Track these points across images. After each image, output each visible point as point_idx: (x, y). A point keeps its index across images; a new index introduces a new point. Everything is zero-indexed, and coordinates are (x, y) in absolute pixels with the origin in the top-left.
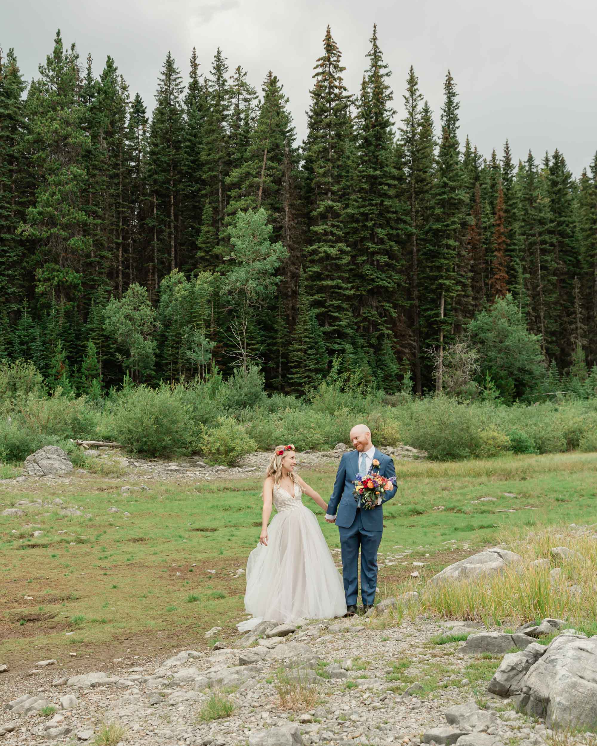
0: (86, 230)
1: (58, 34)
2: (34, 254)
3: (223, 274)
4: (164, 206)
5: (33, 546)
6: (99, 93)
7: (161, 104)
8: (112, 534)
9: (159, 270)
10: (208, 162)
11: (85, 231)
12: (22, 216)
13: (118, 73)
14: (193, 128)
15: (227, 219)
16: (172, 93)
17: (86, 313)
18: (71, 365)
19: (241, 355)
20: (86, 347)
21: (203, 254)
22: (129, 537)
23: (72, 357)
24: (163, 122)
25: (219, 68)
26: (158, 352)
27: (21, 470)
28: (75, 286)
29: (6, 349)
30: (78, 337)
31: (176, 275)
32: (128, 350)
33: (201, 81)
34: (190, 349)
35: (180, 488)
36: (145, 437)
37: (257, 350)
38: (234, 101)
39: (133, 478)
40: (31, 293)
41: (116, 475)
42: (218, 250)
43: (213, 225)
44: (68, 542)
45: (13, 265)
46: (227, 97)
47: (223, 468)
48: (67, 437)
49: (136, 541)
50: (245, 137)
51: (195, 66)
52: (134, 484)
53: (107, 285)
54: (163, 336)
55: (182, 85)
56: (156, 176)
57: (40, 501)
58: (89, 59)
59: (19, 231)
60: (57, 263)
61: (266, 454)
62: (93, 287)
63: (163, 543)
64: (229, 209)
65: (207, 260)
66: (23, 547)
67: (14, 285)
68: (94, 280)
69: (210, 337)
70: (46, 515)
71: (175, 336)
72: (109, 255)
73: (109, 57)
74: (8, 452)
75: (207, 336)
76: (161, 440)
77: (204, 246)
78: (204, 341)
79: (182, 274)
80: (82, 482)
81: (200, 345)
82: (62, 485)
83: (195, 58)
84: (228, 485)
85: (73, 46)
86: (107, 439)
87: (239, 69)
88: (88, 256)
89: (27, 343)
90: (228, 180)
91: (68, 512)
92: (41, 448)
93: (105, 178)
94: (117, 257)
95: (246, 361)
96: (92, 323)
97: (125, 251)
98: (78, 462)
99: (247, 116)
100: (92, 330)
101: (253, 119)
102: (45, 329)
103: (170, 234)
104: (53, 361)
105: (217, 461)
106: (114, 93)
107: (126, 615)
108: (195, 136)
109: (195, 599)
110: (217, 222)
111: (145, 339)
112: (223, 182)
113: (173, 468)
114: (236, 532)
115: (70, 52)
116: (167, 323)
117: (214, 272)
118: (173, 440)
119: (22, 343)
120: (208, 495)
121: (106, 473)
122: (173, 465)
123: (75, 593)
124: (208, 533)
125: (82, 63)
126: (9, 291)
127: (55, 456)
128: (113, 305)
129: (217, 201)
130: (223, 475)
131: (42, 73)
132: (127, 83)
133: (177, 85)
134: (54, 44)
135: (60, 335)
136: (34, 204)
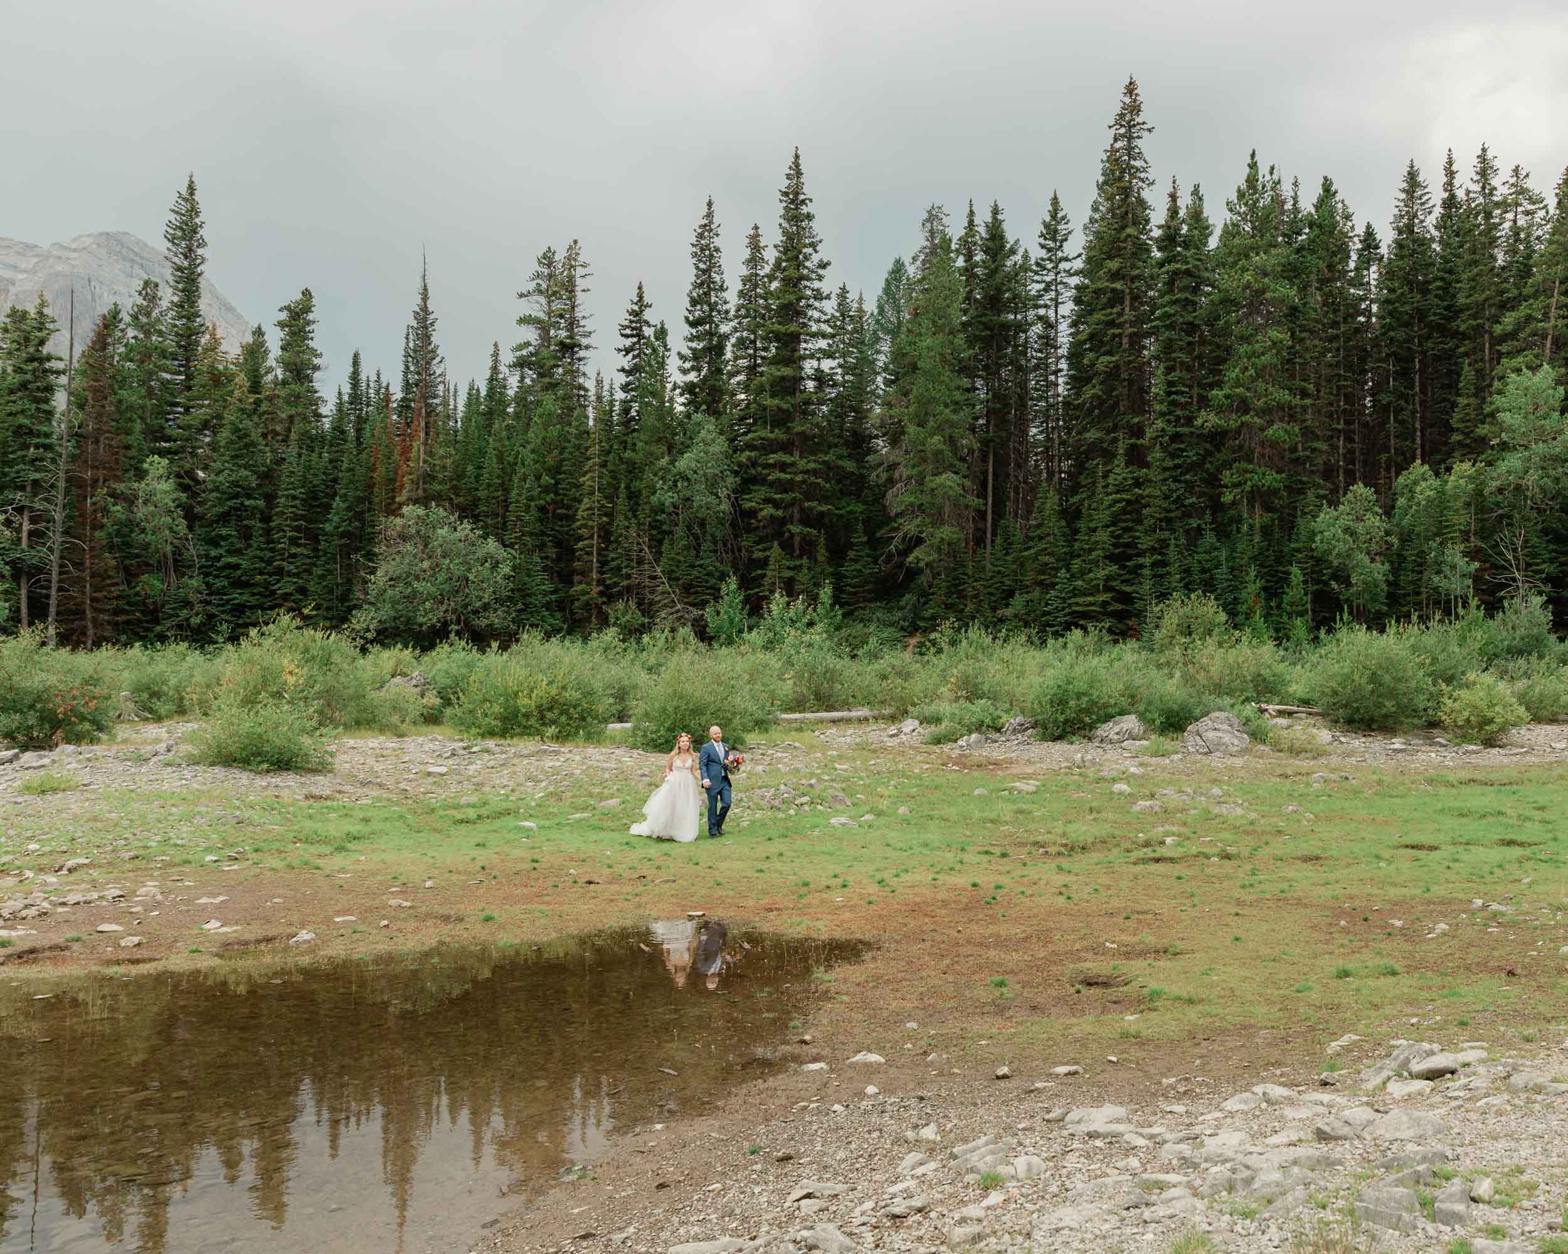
0: (1290, 414)
1: (1253, 155)
2: (1219, 451)
3: (1490, 464)
4: (1404, 374)
5: (1157, 860)
6: (1310, 228)
7: (1400, 232)
8: (1279, 847)
9: (1397, 464)
10: (1468, 307)
11: (1291, 416)
12: (1204, 402)
13: (1338, 197)
14: (1447, 261)
15: (1497, 384)
16: (1415, 216)
17: (1289, 526)
18: (1268, 599)
19: (1514, 580)
20: (1290, 574)
21: (1460, 437)
22: (1299, 854)
23: (1270, 588)
24: (1402, 257)
25: (1485, 170)
26: (1391, 578)
27: (1177, 744)
28: (1274, 492)
29: (1182, 579)
30: (1278, 561)
31: (1419, 468)
32: (1349, 577)
33: (1460, 194)
34: (1438, 572)
35: (1401, 778)
36: (1356, 701)
37: (1541, 572)
38: (1510, 216)
39: (1335, 761)
40: (1217, 507)
41: (1309, 755)
42: (1483, 430)
43: (1476, 395)
44: (1207, 857)
45: (1190, 468)
46: (1498, 212)
47: (1474, 748)
48: (1247, 700)
49: (1307, 859)
50: (1526, 265)
51: (1450, 174)
52: (1333, 770)
53: (1319, 486)
54: (1400, 555)
55: (1431, 203)
56: (1392, 334)
57: (1189, 790)
58: (1296, 184)
59: (1198, 422)
60: (1251, 461)
61: (1549, 727)
62: (1302, 492)
63: (1348, 865)
64: (1499, 370)
65: (1466, 446)
66: (1144, 861)
67: (1192, 494)
68: (1301, 482)
69: (1472, 555)
70: (1193, 812)
71: (1417, 555)
72: (1322, 446)
73: (1326, 179)
74: (1163, 719)
75: (1465, 554)
76: (1380, 705)
77: (1461, 425)
78: (1461, 562)
79: (1426, 467)
80: (1260, 764)
81: (1453, 567)
82: (1231, 768)
83: (1450, 162)
84: (1479, 776)
85: (1272, 168)
86: (1306, 702)
87: (1516, 171)
88: (1294, 449)
89: (1210, 570)
90: (1498, 329)
91: (1223, 810)
92: (1206, 714)
93: (1316, 342)
94: (1334, 448)
95: (1523, 588)
96: (1297, 541)
97: (1349, 439)
98: (1257, 736)
99: (1529, 235)
100: (1298, 550)
101: (1538, 238)
102: (1233, 551)
103: (1414, 412)
104: (1244, 595)
105: (1465, 738)
106: (1335, 225)
107: (1227, 993)
108: (1450, 272)
109: (1346, 974)
110: (1482, 391)
111: (1373, 561)
112: (1491, 333)
113: (1397, 746)
114: (1464, 856)
115: (1268, 177)
116: (1406, 538)
117: (1475, 461)
118: (1398, 705)
119: (1203, 571)
120: (1443, 790)
121: (1296, 751)
122: (1398, 743)
123: (1178, 943)
124: (1421, 854)
125: (1287, 190)
126: (1187, 502)
127: (1225, 727)
128: (1326, 515)
129: (1482, 360)
130: (1473, 759)
131: (1231, 210)
132: (1350, 210)
133: (1422, 204)
134: (1248, 170)
135: (1254, 559)
136: (1219, 384)
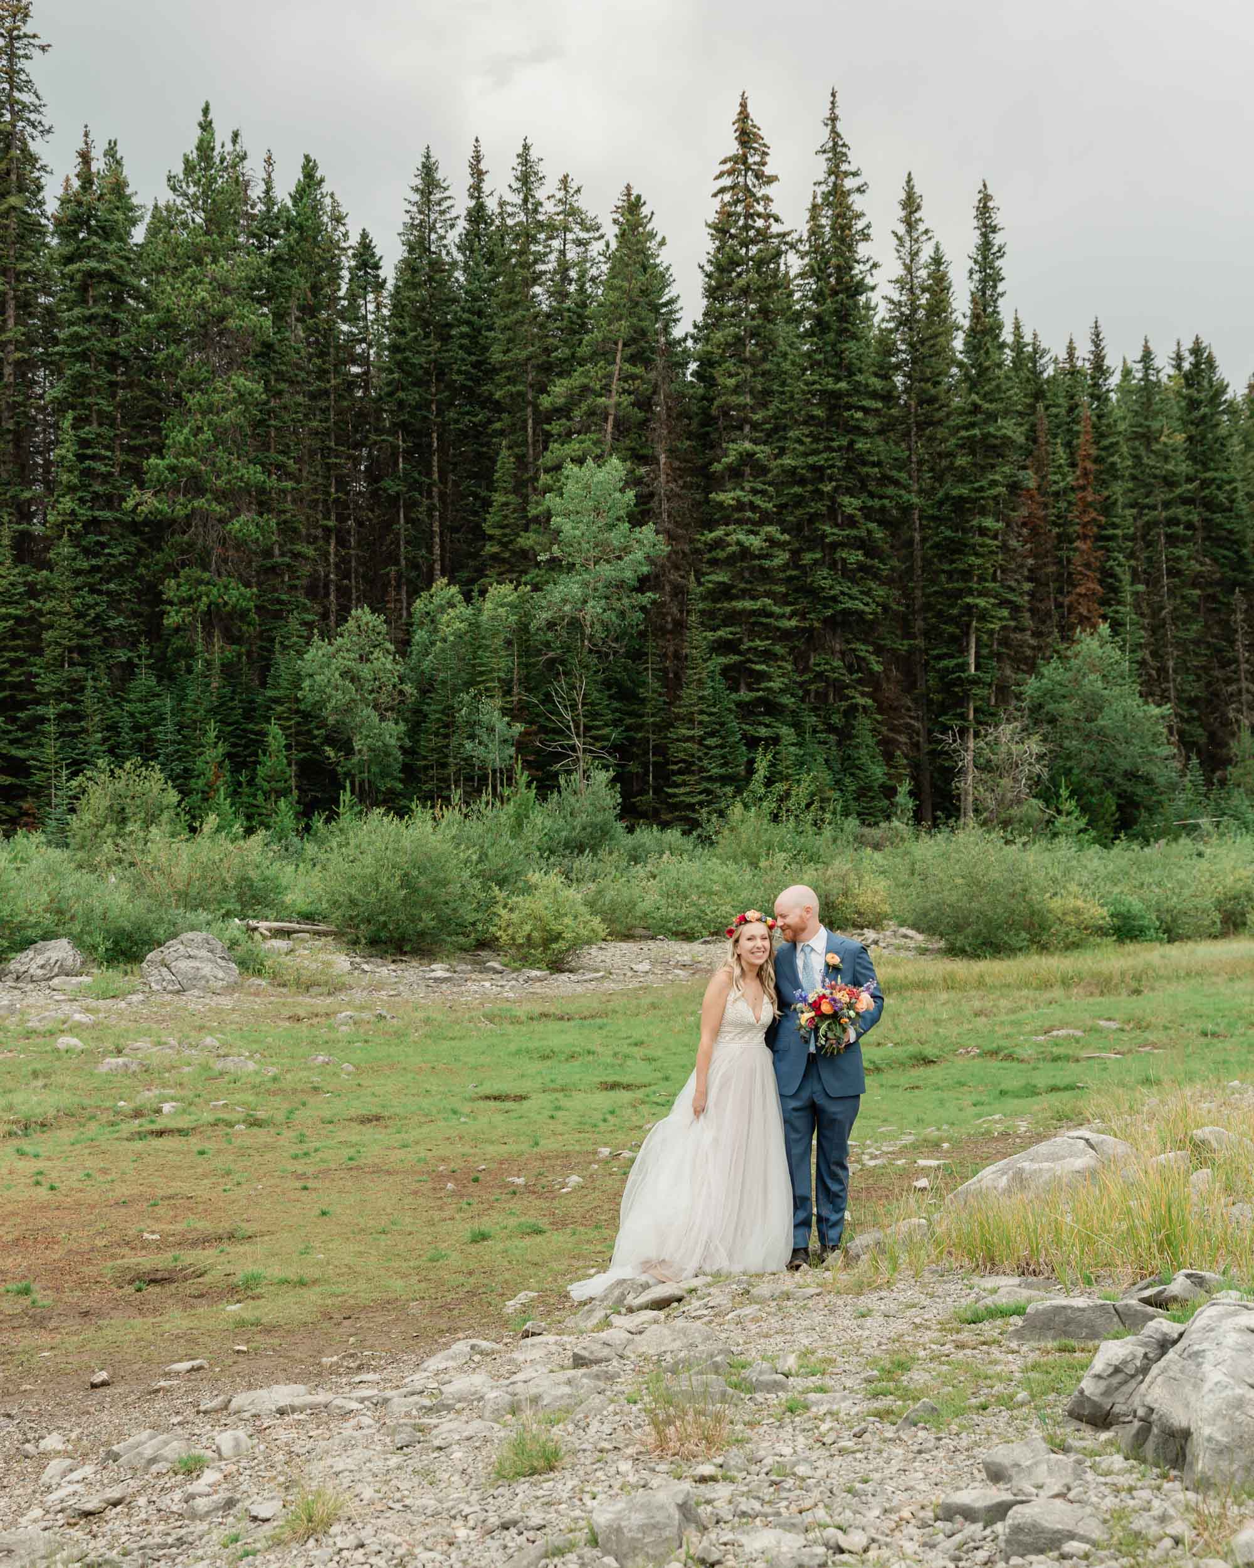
0: (263, 501)
1: (206, 111)
2: (160, 549)
3: (536, 588)
4: (419, 452)
5: (160, 1133)
6: (287, 229)
7: (411, 250)
8: (320, 1107)
9: (409, 582)
10: (504, 367)
11: (260, 504)
12: (137, 476)
13: (326, 188)
14: (476, 299)
15: (544, 479)
16: (432, 229)
17: (264, 667)
18: (236, 771)
19: (573, 748)
20: (265, 734)
21: (496, 549)
22: (353, 1113)
23: (236, 755)
24: (415, 286)
25: (527, 178)
26: (408, 743)
27: (136, 980)
28: (243, 614)
29: (105, 740)
30: (249, 714)
31: (443, 590)
32: (350, 740)
33: (492, 205)
34: (472, 737)
35: (453, 1016)
36: (383, 913)
37: (605, 738)
38: (556, 244)
39: (359, 996)
40: (154, 629)
41: (325, 990)
42: (527, 540)
43: (515, 491)
44: (230, 1124)
45: (119, 572)
46: (542, 236)
47: (539, 973)
48: (227, 915)
49: (365, 1120)
50: (580, 316)
51: (478, 174)
52: (362, 1008)
53: (306, 610)
54: (417, 711)
55: (454, 213)
56: (401, 394)
57: (173, 1041)
58: (269, 161)
59: (129, 504)
60: (205, 568)
61: (623, 945)
62: (277, 615)
63: (421, 1125)
64: (548, 459)
65: (504, 561)
66: (140, 1136)
67: (120, 612)
68: (279, 601)
69: (512, 713)
70: (187, 1069)
71: (443, 712)
72: (310, 551)
73: (307, 158)
74: (109, 945)
75: (505, 712)
76: (414, 919)
77: (497, 532)
78: (500, 723)
79: (454, 589)
80: (257, 1004)
81: (491, 730)
82: (219, 1012)
83: (478, 158)
84: (548, 1008)
85: (236, 136)
86: (307, 918)
87: (565, 181)
88: (268, 553)
89: (147, 728)
90: (545, 402)
91: (229, 1064)
92: (174, 936)
93: (300, 399)
94: (325, 555)
95: (584, 761)
96: (275, 687)
97: (342, 543)
98: (250, 965)
99: (583, 274)
100: (277, 701)
101: (593, 279)
102: (182, 698)
103: (431, 509)
104: (199, 764)
105: (526, 961)
106: (318, 228)
107: (344, 1270)
108: (480, 314)
109: (484, 1237)
110: (523, 486)
111: (382, 718)
112: (536, 407)
113: (440, 974)
114: (564, 1102)
115: (229, 147)
116: (426, 688)
117: (519, 584)
118: (438, 918)
119: (136, 728)
120: (510, 1029)
121: (306, 986)
122: (439, 970)
123: (244, 1225)
124: (509, 1105)
125: (253, 169)
126: (111, 624)
127: (203, 953)
128: (317, 651)
129: (525, 443)
130: (537, 987)
131: (174, 189)
132: (343, 210)
133: (443, 212)
134: (199, 131)
135: (213, 711)
136: (159, 450)
